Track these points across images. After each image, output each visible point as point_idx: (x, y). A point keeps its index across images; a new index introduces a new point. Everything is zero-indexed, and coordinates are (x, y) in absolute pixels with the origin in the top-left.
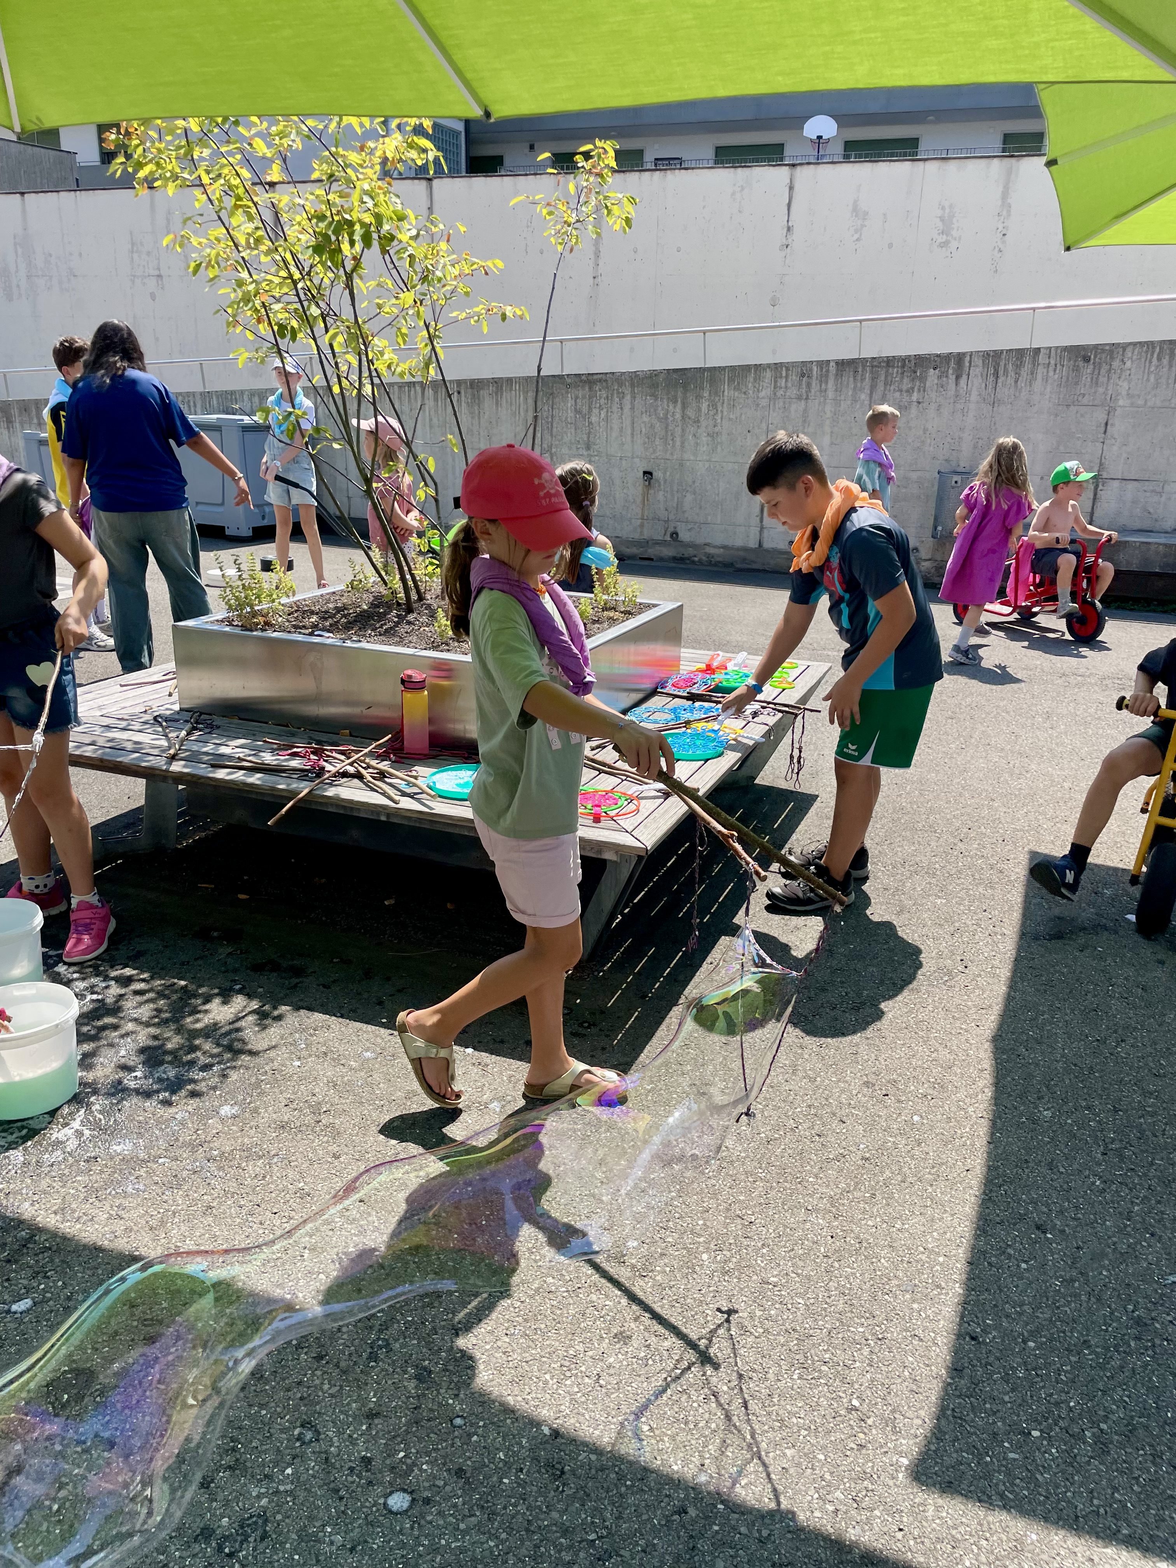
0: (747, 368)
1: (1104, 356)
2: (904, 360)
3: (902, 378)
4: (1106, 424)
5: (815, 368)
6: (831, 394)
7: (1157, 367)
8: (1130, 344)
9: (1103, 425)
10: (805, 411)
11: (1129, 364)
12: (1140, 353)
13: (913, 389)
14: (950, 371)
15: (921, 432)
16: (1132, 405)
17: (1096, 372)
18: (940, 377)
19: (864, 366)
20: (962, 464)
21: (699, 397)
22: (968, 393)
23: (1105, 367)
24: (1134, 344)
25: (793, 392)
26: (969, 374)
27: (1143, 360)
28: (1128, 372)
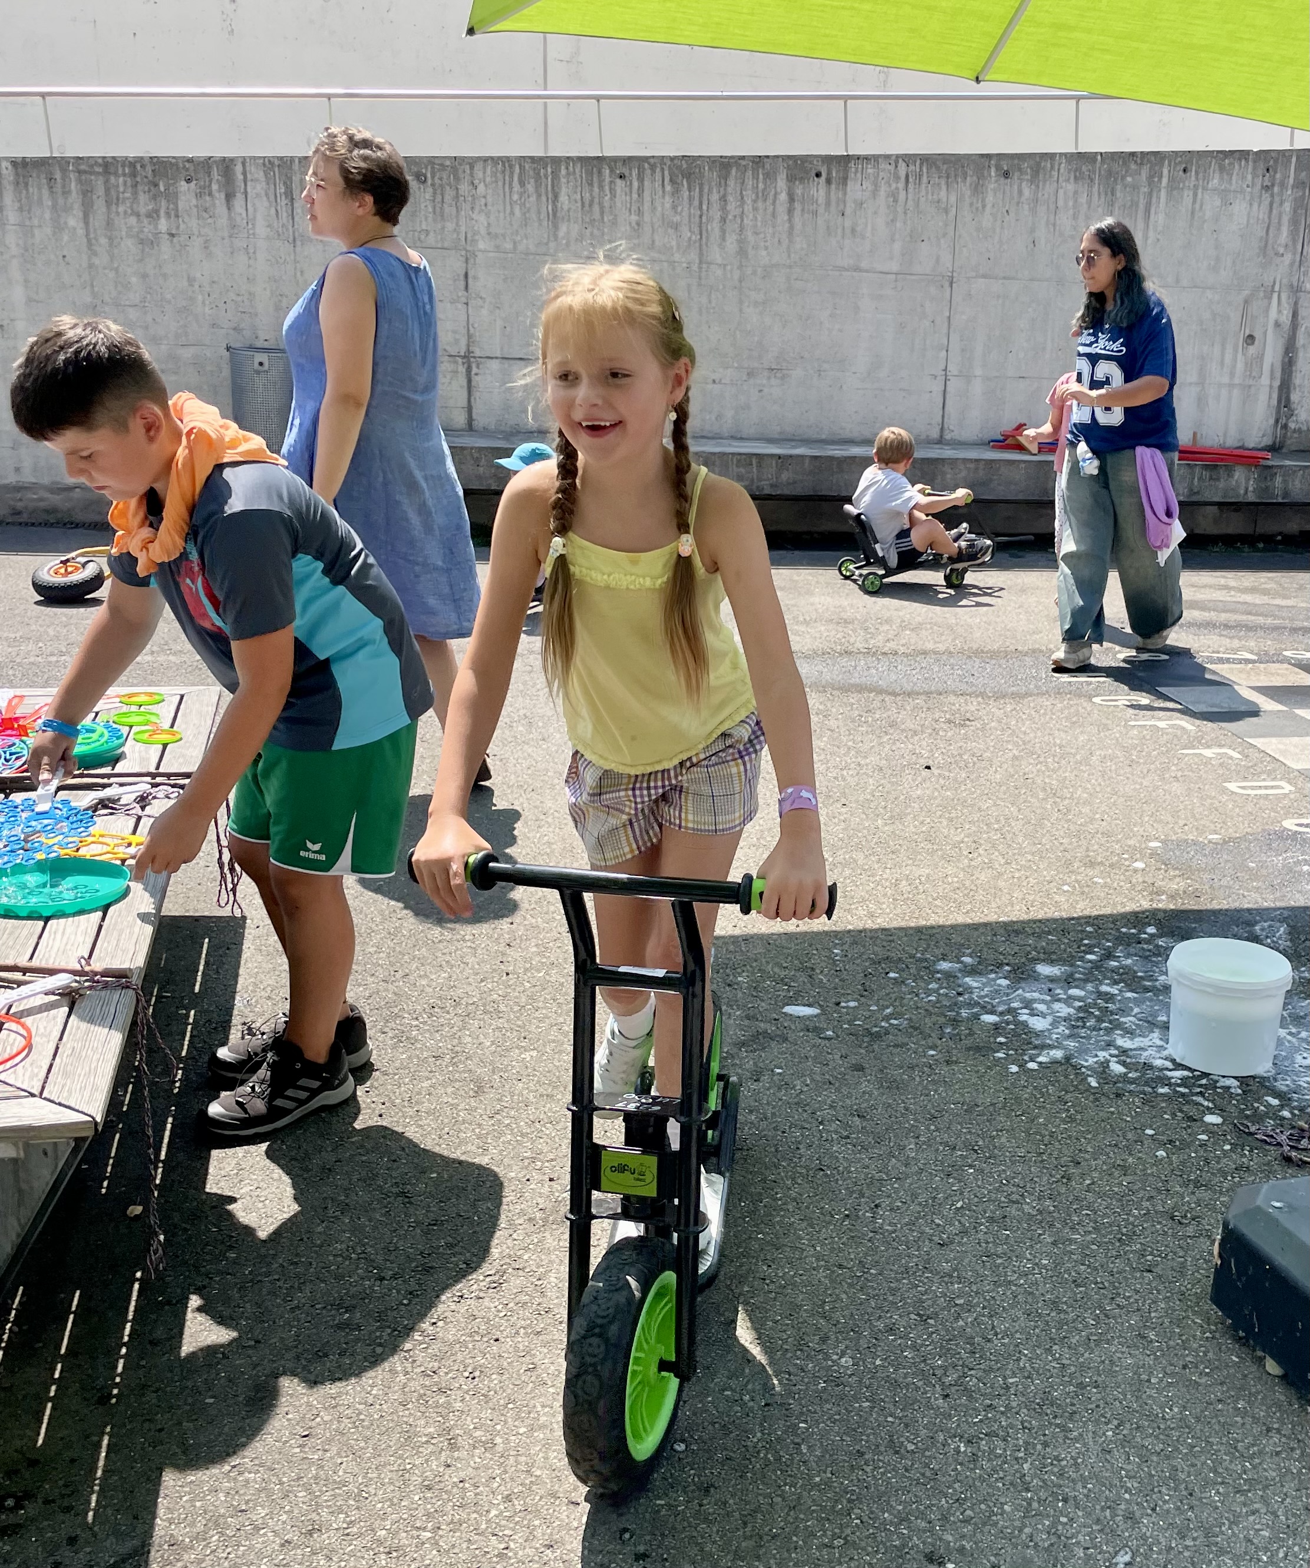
1: (445, 174)
2: (133, 164)
3: (135, 194)
4: (466, 275)
6: (12, 216)
7: (521, 195)
8: (479, 158)
9: (462, 278)
11: (481, 188)
12: (494, 174)
13: (157, 211)
14: (215, 187)
15: (186, 284)
16: (498, 249)
17: (439, 198)
18: (199, 195)
19: (64, 171)
20: (262, 336)
22: (251, 221)
23: (449, 194)
24: (485, 160)
26: (246, 193)
27: (500, 183)
28: (483, 201)
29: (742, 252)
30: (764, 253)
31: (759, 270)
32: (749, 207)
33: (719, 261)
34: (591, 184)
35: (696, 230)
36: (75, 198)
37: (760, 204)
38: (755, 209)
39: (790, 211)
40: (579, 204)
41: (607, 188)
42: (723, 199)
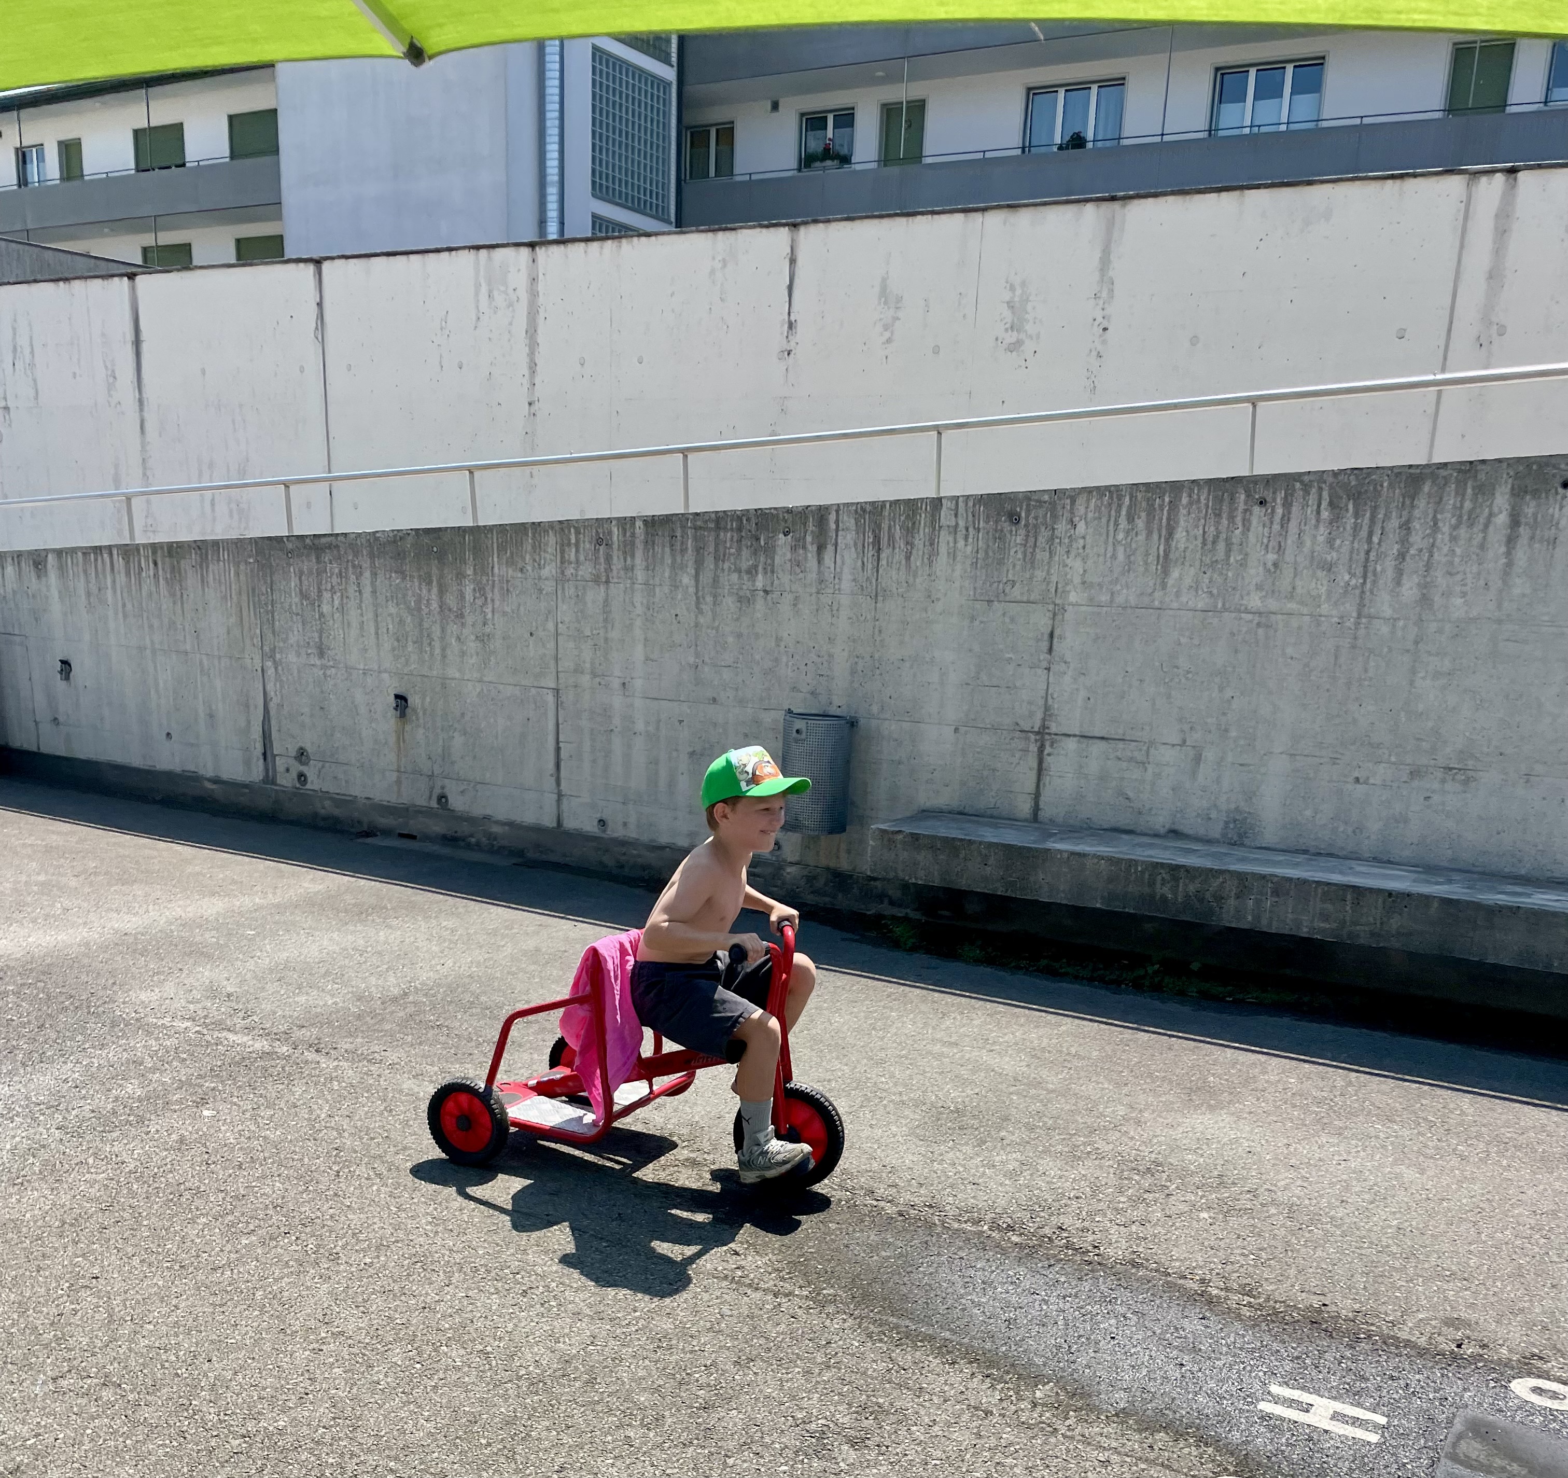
0: (521, 529)
1: (1041, 512)
2: (739, 519)
3: (739, 550)
4: (1052, 636)
5: (615, 530)
6: (640, 575)
7: (1128, 532)
9: (1045, 638)
10: (606, 602)
11: (1081, 527)
12: (1098, 508)
13: (753, 567)
14: (809, 539)
15: (774, 644)
16: (1091, 601)
17: (1032, 541)
18: (794, 549)
19: (684, 527)
20: (836, 701)
21: (460, 576)
22: (838, 576)
23: (1044, 534)
25: (586, 570)
26: (836, 545)
27: (1104, 520)
28: (1081, 542)
29: (1425, 600)
30: (1459, 601)
31: (1448, 627)
32: (1442, 538)
33: (1388, 612)
34: (1218, 515)
35: (1359, 571)
37: (1463, 532)
38: (1454, 539)
39: (1511, 541)
40: (1200, 540)
41: (1239, 520)
42: (1406, 527)
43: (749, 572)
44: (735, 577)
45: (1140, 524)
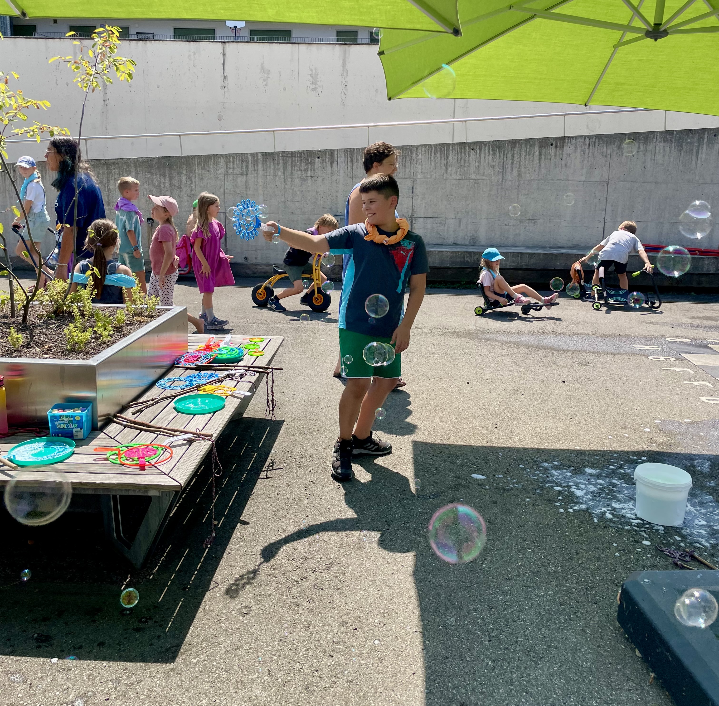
0: (209, 157)
1: (407, 152)
2: (301, 153)
3: (301, 164)
4: (413, 188)
5: (250, 157)
6: (261, 172)
7: (434, 158)
8: (420, 145)
9: (411, 189)
10: (246, 181)
11: (420, 156)
12: (425, 151)
13: (307, 169)
14: (327, 160)
15: (315, 193)
16: (425, 178)
17: (404, 160)
18: (322, 163)
19: (278, 156)
20: (339, 211)
21: (180, 174)
22: (338, 171)
23: (408, 158)
24: (422, 146)
25: (238, 171)
26: (337, 162)
27: (427, 154)
28: (420, 161)
29: (519, 175)
30: (528, 175)
31: (526, 182)
32: (523, 158)
33: (510, 178)
34: (461, 153)
35: (502, 168)
36: (281, 166)
37: (527, 157)
38: (525, 159)
39: (540, 159)
40: (456, 160)
41: (467, 154)
42: (513, 156)
43: (305, 171)
44: (299, 172)
45: (438, 155)
